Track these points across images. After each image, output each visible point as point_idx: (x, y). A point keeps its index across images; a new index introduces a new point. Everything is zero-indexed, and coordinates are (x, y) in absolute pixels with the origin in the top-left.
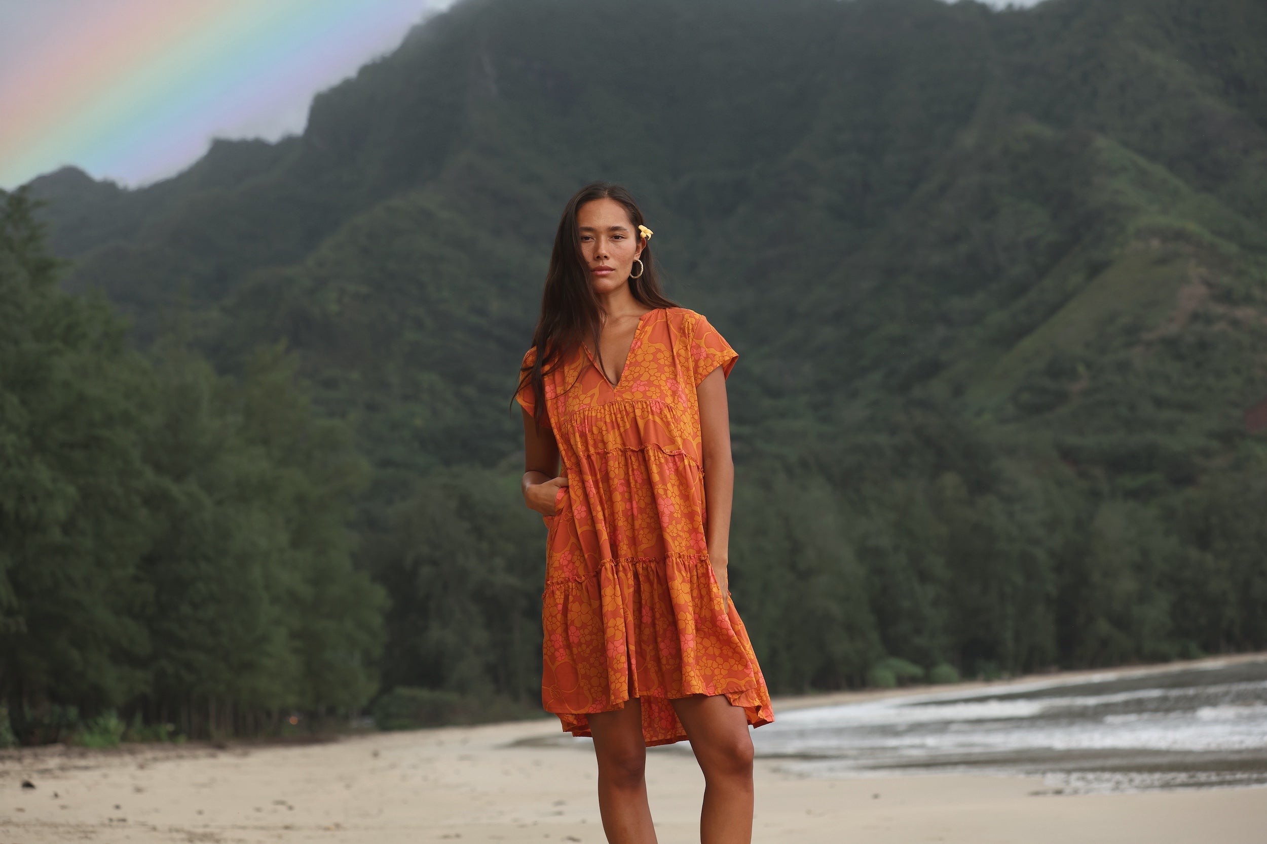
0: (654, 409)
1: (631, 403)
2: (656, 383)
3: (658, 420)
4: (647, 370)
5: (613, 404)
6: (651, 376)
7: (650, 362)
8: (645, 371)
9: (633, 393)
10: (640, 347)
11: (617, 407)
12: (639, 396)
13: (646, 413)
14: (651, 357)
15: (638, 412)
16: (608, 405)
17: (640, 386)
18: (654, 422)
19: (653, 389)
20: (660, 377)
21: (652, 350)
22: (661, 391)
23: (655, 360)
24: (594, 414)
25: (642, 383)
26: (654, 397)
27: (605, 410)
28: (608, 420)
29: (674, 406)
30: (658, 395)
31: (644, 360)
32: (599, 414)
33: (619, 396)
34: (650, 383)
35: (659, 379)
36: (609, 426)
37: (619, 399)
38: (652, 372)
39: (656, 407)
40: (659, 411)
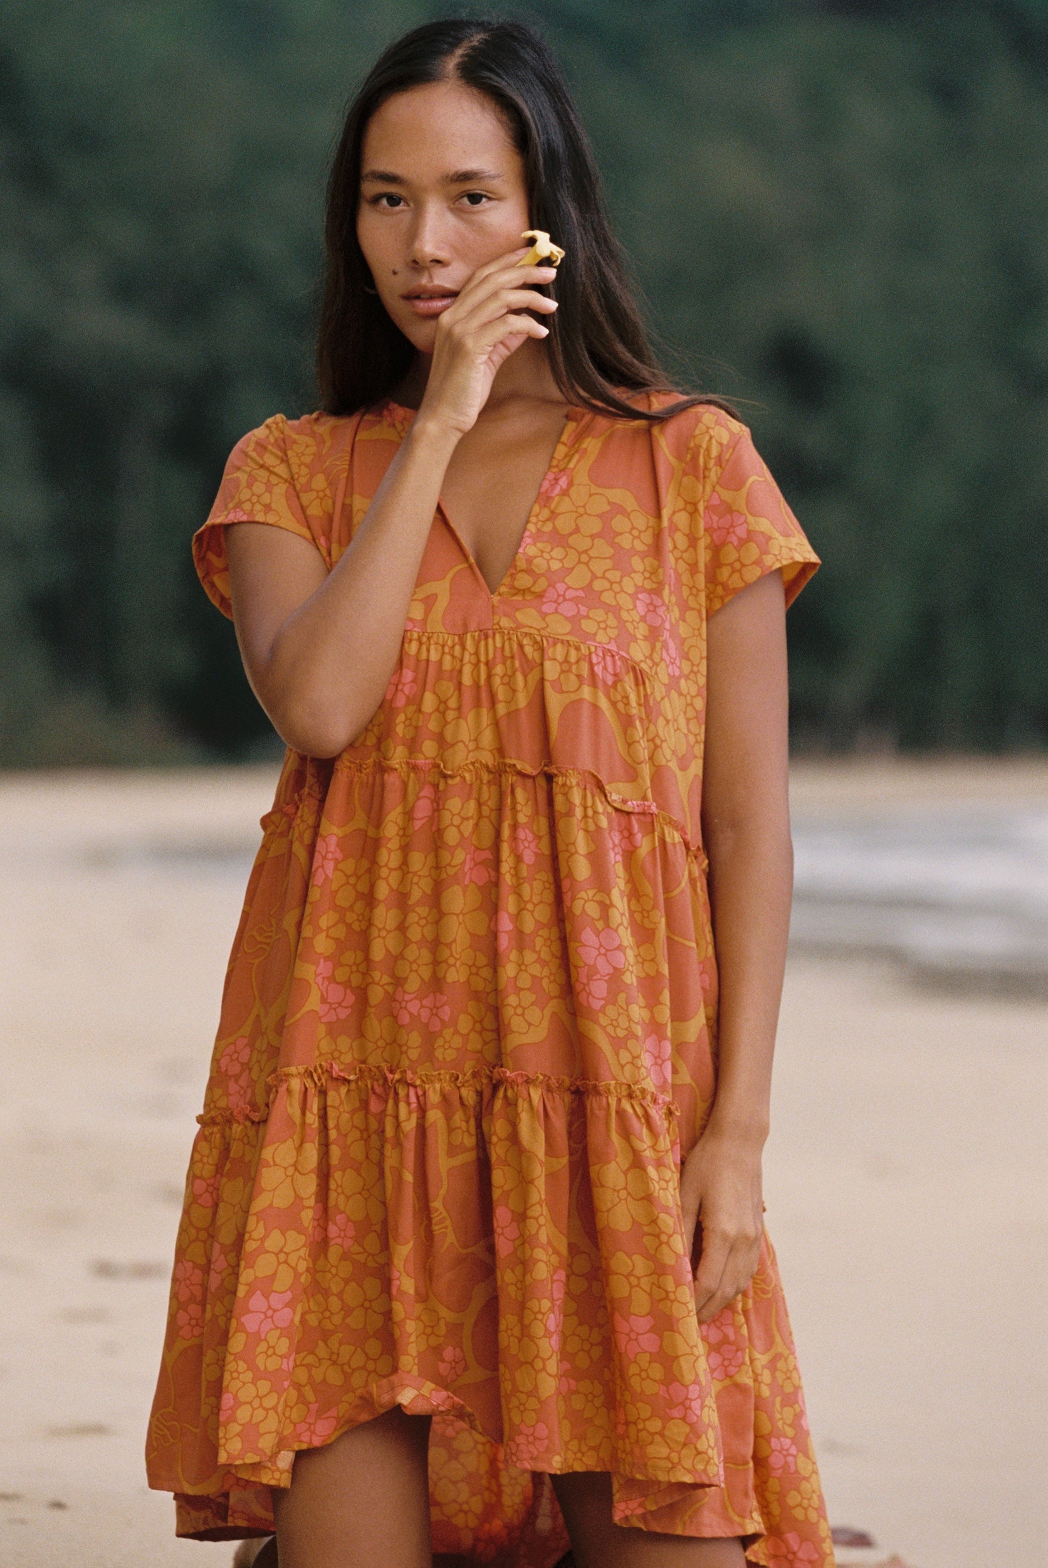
0: (598, 670)
1: (539, 639)
2: (608, 597)
3: (604, 704)
4: (584, 558)
5: (486, 637)
6: (594, 577)
7: (593, 537)
8: (579, 562)
9: (544, 615)
10: (565, 493)
11: (499, 644)
12: (560, 627)
13: (573, 678)
14: (595, 526)
15: (551, 671)
16: (473, 637)
17: (565, 600)
18: (595, 707)
19: (598, 614)
20: (620, 583)
21: (599, 505)
22: (622, 623)
23: (608, 534)
24: (434, 656)
25: (570, 594)
26: (602, 637)
27: (464, 648)
28: (467, 680)
29: (651, 668)
30: (613, 633)
31: (577, 530)
32: (447, 658)
33: (506, 615)
34: (590, 597)
35: (616, 587)
36: (468, 696)
37: (505, 622)
38: (598, 567)
39: (605, 668)
40: (610, 680)
